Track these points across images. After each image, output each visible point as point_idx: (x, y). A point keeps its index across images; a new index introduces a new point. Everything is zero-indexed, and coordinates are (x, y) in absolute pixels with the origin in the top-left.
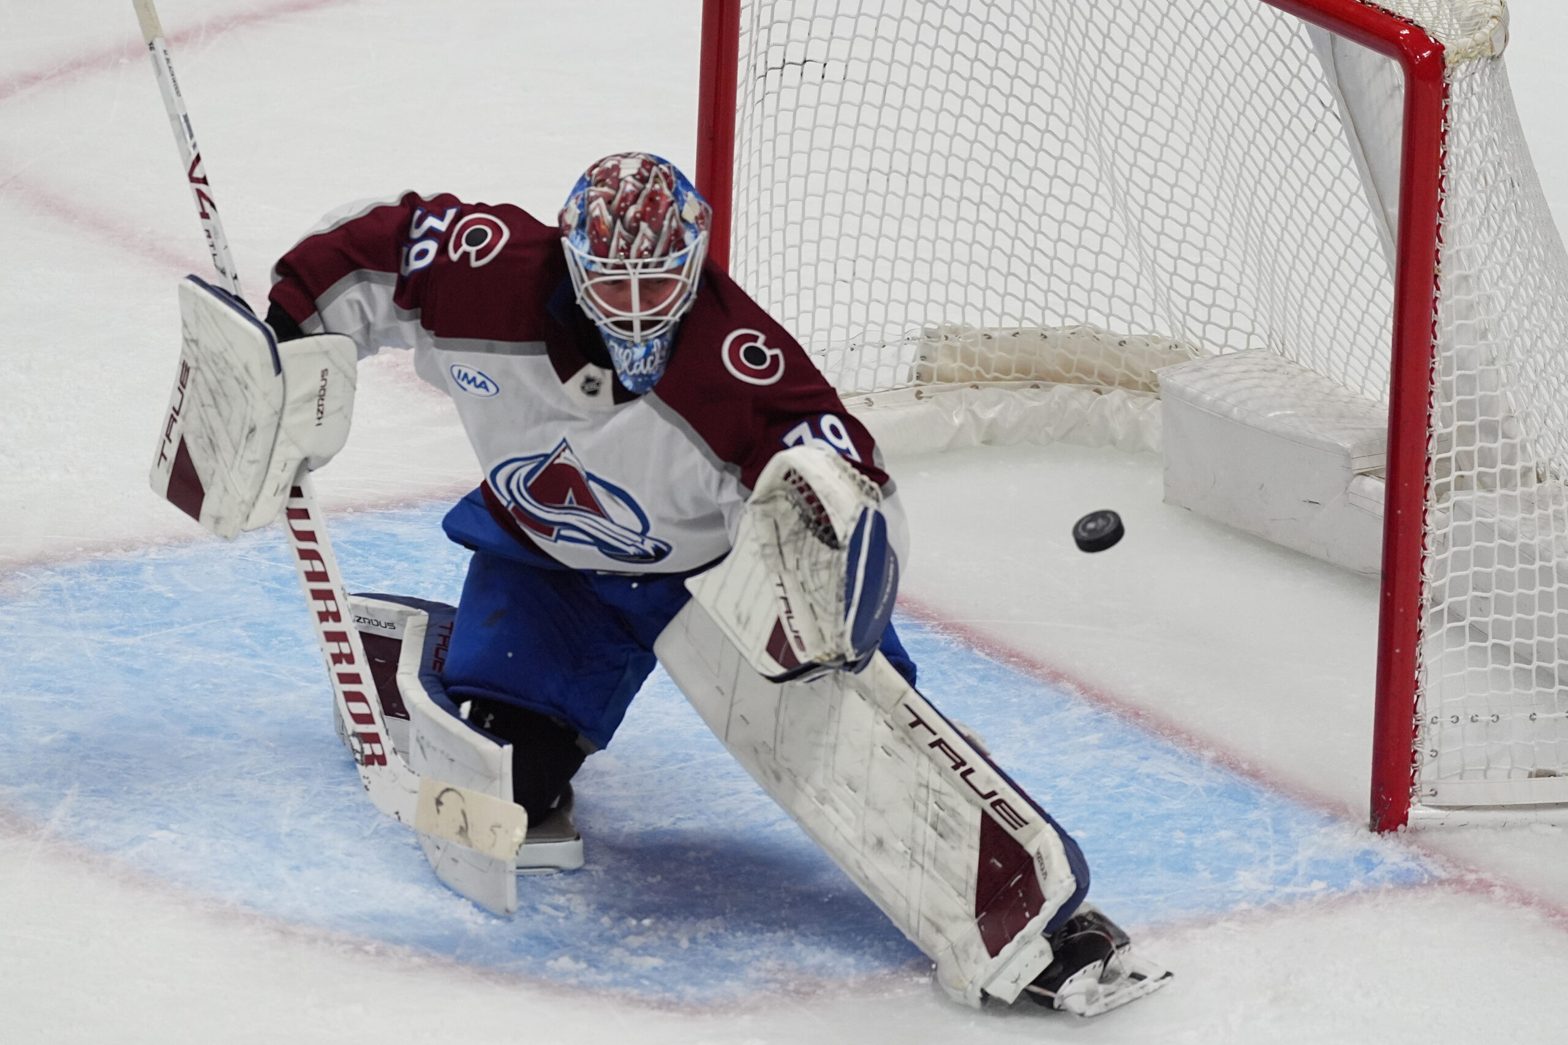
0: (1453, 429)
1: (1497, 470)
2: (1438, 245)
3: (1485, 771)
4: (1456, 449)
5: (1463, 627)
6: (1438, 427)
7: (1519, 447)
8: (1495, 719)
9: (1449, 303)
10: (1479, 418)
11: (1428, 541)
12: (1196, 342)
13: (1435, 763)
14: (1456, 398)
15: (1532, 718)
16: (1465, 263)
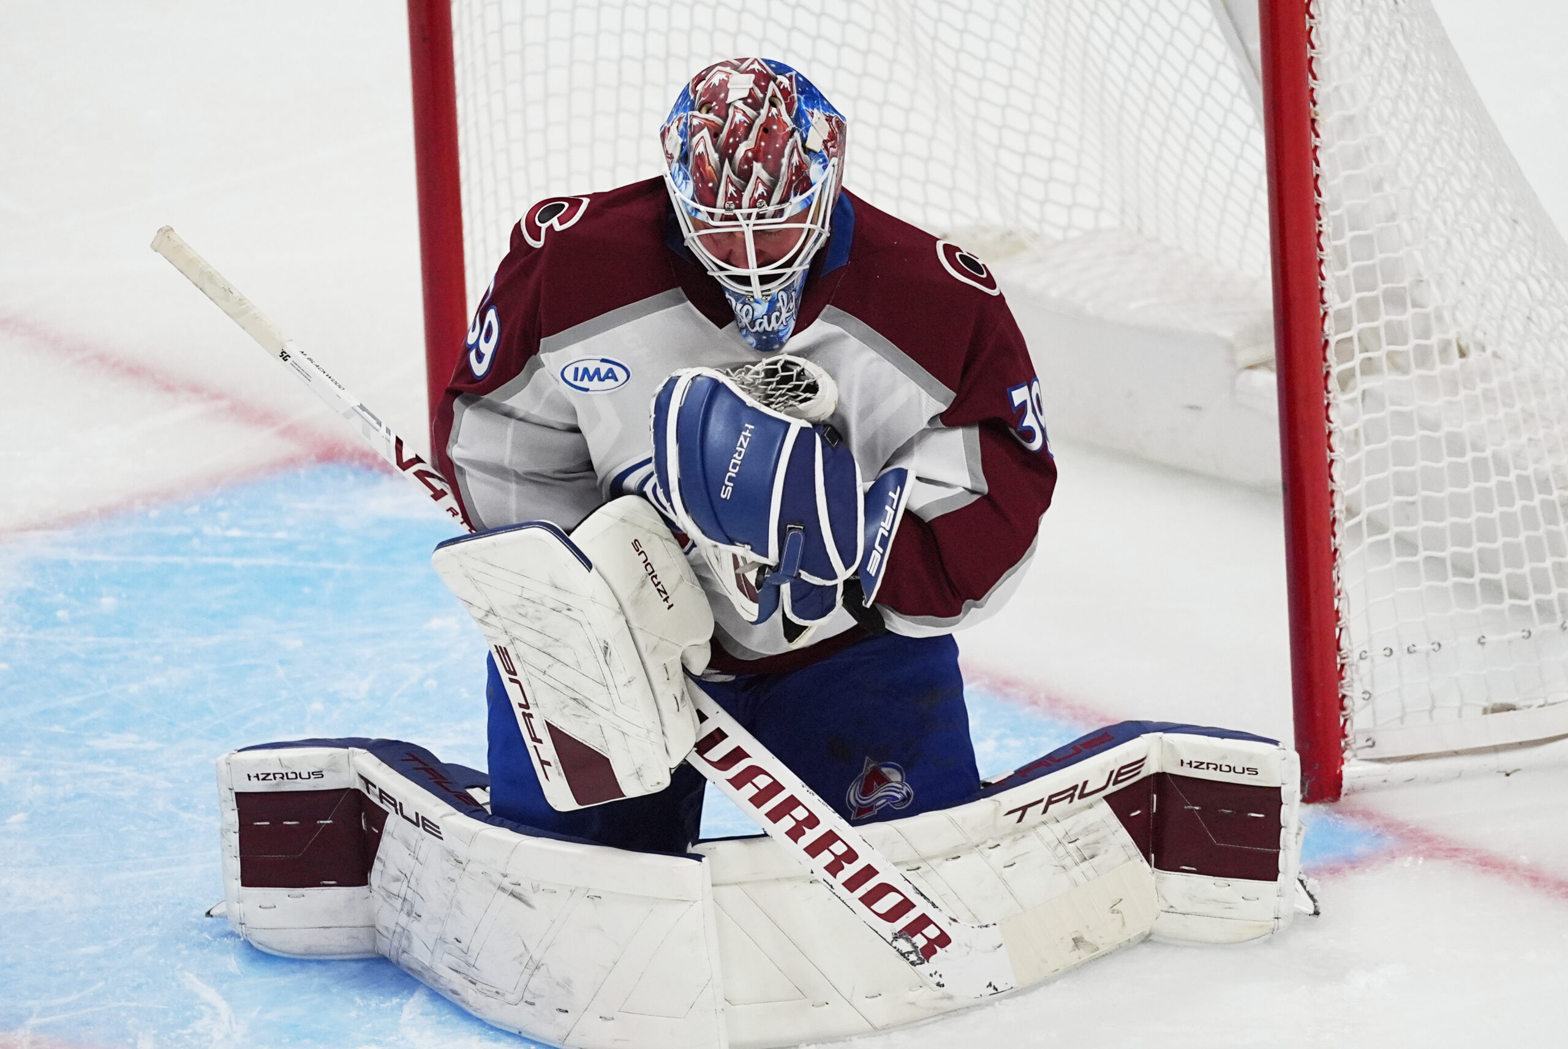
0: (1351, 302)
1: (1409, 347)
2: (1312, 83)
3: (1431, 711)
4: (1357, 327)
5: (1388, 540)
6: (1333, 300)
7: (1432, 316)
8: (1436, 647)
9: (1331, 151)
10: (1382, 287)
11: (1334, 440)
12: (1034, 226)
13: (1369, 708)
14: (1352, 265)
15: (1481, 642)
16: (1347, 99)
